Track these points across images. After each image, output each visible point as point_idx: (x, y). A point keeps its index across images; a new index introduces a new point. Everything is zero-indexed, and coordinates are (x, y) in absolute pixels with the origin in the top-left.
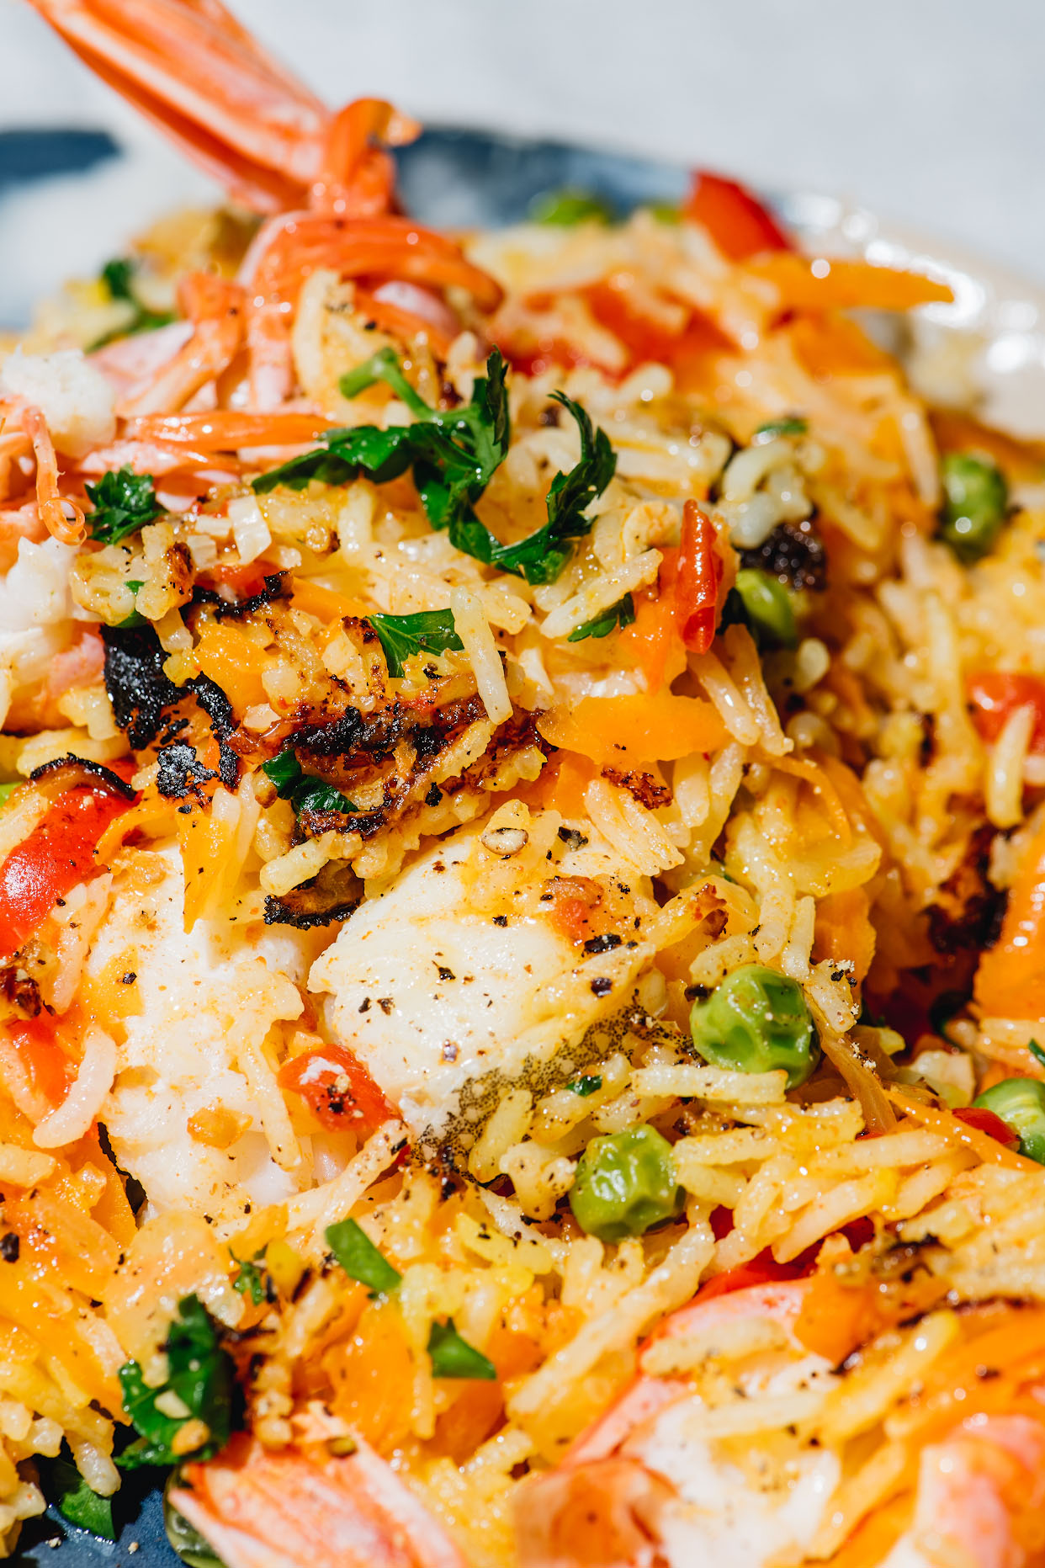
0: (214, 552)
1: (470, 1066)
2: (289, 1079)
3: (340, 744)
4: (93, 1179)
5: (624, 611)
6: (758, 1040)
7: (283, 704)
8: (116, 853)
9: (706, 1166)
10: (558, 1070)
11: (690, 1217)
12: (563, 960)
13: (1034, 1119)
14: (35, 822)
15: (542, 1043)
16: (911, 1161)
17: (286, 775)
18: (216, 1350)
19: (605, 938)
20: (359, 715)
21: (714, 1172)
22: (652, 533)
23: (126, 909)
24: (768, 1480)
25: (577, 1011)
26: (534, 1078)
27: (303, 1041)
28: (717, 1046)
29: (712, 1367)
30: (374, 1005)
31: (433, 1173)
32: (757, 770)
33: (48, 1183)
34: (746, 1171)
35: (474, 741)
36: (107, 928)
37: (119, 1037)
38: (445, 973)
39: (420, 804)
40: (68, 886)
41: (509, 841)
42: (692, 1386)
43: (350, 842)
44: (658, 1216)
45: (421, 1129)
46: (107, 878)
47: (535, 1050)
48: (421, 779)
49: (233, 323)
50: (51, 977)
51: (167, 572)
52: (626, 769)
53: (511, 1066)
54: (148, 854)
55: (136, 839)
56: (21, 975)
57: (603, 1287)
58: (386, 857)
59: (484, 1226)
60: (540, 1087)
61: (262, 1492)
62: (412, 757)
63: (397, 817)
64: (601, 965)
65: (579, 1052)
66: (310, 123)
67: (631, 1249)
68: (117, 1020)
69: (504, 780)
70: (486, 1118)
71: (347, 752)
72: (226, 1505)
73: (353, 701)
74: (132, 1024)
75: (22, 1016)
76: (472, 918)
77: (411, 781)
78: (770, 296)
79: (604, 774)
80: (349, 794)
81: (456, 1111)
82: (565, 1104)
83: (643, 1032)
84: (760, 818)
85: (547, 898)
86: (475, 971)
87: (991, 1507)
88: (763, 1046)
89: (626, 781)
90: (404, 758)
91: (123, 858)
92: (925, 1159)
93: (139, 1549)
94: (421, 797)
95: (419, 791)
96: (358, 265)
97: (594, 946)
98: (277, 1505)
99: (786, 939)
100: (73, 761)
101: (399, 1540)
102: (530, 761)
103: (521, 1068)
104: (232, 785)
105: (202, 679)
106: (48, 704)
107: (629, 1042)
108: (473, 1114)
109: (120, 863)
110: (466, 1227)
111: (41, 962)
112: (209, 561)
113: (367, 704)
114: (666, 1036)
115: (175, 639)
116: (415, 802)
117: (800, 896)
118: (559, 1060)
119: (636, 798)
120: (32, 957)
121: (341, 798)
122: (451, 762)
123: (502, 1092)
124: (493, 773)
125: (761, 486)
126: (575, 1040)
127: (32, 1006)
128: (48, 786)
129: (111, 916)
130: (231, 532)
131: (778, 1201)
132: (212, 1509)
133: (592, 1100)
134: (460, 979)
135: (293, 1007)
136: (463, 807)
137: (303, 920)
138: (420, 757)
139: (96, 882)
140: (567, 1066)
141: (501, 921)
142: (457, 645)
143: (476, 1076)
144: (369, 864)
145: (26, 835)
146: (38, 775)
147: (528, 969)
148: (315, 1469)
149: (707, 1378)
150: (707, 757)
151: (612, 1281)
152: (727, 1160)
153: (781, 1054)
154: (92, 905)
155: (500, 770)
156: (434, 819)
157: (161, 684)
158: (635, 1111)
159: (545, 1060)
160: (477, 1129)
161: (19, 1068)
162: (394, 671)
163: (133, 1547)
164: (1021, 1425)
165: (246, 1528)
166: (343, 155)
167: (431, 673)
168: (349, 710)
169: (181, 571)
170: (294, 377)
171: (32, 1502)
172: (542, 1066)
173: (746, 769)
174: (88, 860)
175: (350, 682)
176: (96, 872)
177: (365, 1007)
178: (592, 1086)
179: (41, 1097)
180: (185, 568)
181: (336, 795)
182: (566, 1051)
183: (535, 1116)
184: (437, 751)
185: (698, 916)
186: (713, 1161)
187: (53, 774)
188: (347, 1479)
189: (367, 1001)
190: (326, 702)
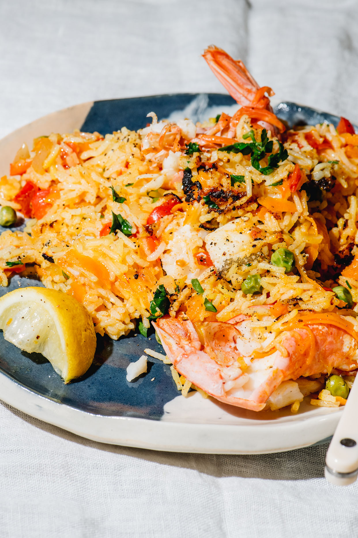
0: (206, 159)
1: (227, 257)
2: (195, 256)
3: (219, 196)
4: (157, 269)
5: (281, 182)
6: (281, 261)
7: (209, 187)
8: (176, 211)
9: (267, 283)
10: (244, 261)
11: (263, 293)
12: (250, 241)
13: (340, 293)
14: (162, 203)
15: (242, 255)
16: (305, 289)
17: (207, 200)
18: (165, 296)
19: (258, 238)
20: (223, 191)
21: (268, 284)
22: (290, 170)
23: (175, 222)
24: (259, 337)
25: (250, 250)
26: (239, 262)
27: (201, 250)
28: (275, 262)
29: (255, 315)
30: (213, 244)
31: (216, 276)
32: (302, 218)
33: (148, 267)
34: (274, 285)
35: (244, 200)
36: (170, 224)
37: (167, 244)
38: (228, 240)
39: (231, 209)
40: (164, 215)
41: (246, 219)
42: (250, 318)
43: (216, 214)
44: (256, 290)
45: (217, 269)
46: (172, 215)
47: (240, 256)
48: (232, 205)
49: (226, 122)
50: (157, 230)
51: (195, 161)
52: (273, 211)
53: (235, 258)
54: (182, 213)
55: (181, 210)
56: (150, 228)
57: (241, 300)
58: (223, 218)
59: (223, 286)
60: (240, 264)
61: (168, 323)
62: (232, 201)
63: (226, 211)
64: (255, 243)
65: (249, 258)
66: (254, 89)
67: (249, 296)
68: (167, 241)
69: (249, 209)
70: (229, 268)
71: (220, 198)
72: (161, 325)
73: (223, 189)
74: (170, 242)
75: (149, 235)
76: (236, 232)
77: (230, 205)
78: (343, 141)
79: (269, 211)
80: (220, 206)
81: (224, 266)
82: (245, 268)
83: (262, 257)
84: (301, 227)
85: (250, 230)
86: (233, 241)
87: (293, 343)
88: (282, 262)
89: (273, 213)
90: (230, 200)
91: (176, 212)
92: (308, 289)
93: (151, 339)
94: (231, 208)
95: (231, 207)
96: (254, 116)
97: (256, 240)
98: (170, 326)
99: (296, 247)
100: (172, 194)
101: (189, 334)
102: (254, 206)
103: (237, 259)
104: (199, 201)
105: (198, 181)
106: (171, 184)
107: (259, 258)
108: (227, 267)
109: (176, 214)
110: (220, 286)
111: (155, 227)
112: (205, 161)
113: (225, 189)
114: (266, 259)
115: (194, 173)
116: (230, 209)
117: (304, 242)
118: (245, 259)
119: (274, 217)
120: (153, 225)
121: (218, 207)
122: (238, 203)
123: (233, 263)
124: (247, 207)
125: (322, 170)
126: (248, 255)
127: (151, 234)
128: (166, 198)
129: (172, 222)
130: (211, 157)
131: (279, 291)
132: (158, 325)
133: (249, 268)
134: (230, 241)
135: (201, 244)
136: (240, 212)
137: (206, 229)
138: (233, 201)
139: (170, 216)
140: (246, 261)
141: (241, 233)
142: (245, 182)
143: (228, 259)
144: (220, 219)
145: (160, 205)
146: (165, 195)
147: (243, 242)
148: (179, 322)
149: (253, 316)
150: (292, 213)
151: (243, 299)
152: (271, 282)
153: (285, 264)
154: (168, 219)
155: (248, 207)
156: (234, 213)
157: (190, 182)
158: (257, 271)
159: (242, 258)
160: (228, 270)
161: (147, 245)
162: (233, 185)
163: (150, 339)
164: (304, 331)
165: (164, 330)
166: (258, 97)
167: (239, 186)
168: (222, 190)
169: (198, 161)
170: (236, 134)
171: (132, 326)
172: (241, 260)
173: (299, 217)
174: (170, 212)
175: (224, 185)
176: (171, 214)
177: (211, 244)
178: (249, 265)
179: (150, 252)
180: (199, 161)
181: (217, 206)
182: (246, 257)
183: (238, 269)
184: (237, 200)
185: (277, 238)
186: (268, 282)
187: (168, 196)
188: (184, 324)
189: (212, 243)
190: (218, 188)
